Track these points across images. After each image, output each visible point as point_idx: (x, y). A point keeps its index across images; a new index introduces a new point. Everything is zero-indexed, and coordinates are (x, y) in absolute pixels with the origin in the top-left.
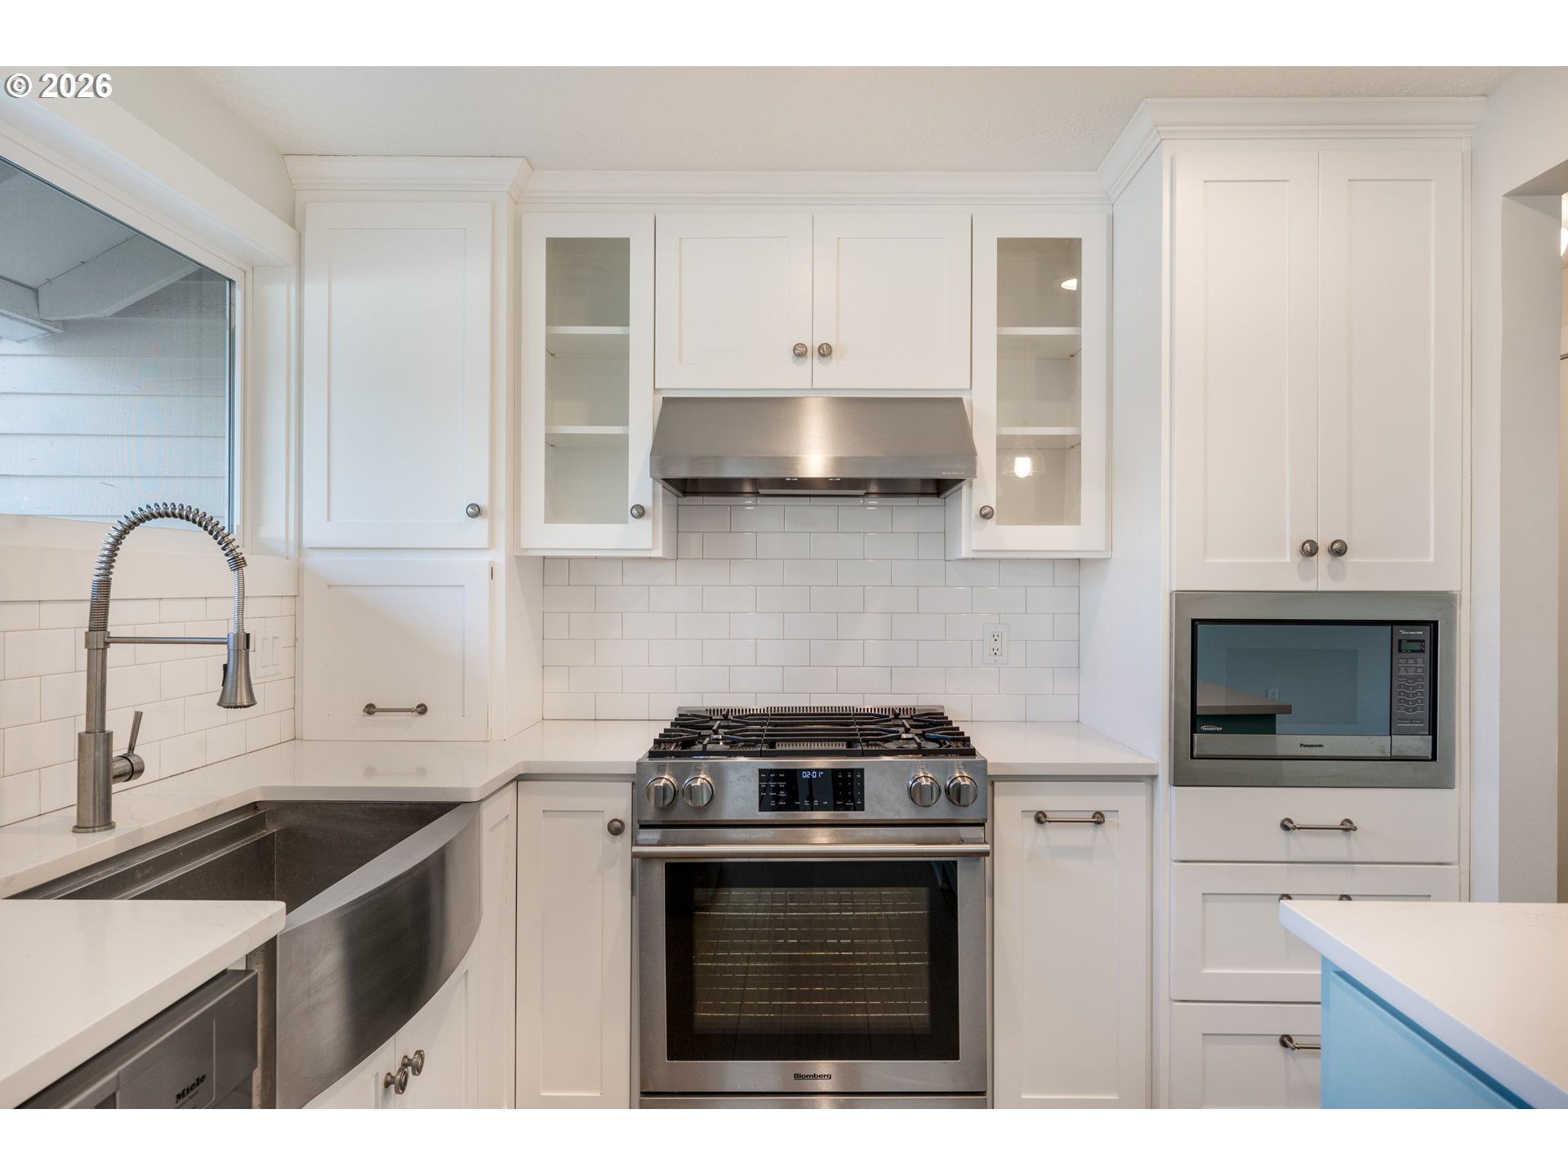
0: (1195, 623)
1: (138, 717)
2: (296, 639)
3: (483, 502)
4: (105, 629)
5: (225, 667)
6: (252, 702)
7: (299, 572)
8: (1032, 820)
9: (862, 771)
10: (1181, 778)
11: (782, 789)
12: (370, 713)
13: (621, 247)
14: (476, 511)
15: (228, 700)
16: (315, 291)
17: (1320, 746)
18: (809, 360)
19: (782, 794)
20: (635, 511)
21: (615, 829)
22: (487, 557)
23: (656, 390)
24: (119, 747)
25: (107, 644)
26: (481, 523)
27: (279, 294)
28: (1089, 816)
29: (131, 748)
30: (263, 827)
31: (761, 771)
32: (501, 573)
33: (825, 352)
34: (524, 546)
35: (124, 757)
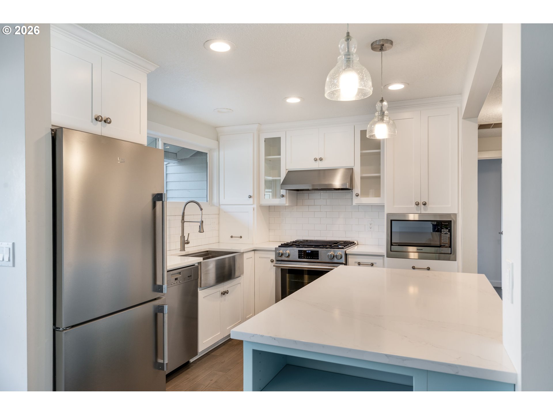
0: (391, 221)
1: (189, 234)
2: (219, 223)
3: (252, 195)
4: (184, 220)
5: (200, 226)
6: (203, 232)
7: (219, 209)
8: (357, 264)
9: (318, 251)
10: (388, 256)
11: (303, 254)
12: (232, 238)
13: (279, 138)
14: (250, 197)
15: (200, 231)
16: (222, 153)
17: (422, 250)
18: (318, 161)
19: (303, 255)
20: (282, 196)
21: (272, 261)
22: (253, 206)
23: (286, 169)
24: (186, 239)
25: (184, 222)
26: (251, 199)
27: (215, 154)
28: (370, 264)
29: (188, 239)
30: (209, 255)
31: (299, 250)
32: (255, 209)
33: (321, 159)
34: (261, 203)
35: (187, 240)
